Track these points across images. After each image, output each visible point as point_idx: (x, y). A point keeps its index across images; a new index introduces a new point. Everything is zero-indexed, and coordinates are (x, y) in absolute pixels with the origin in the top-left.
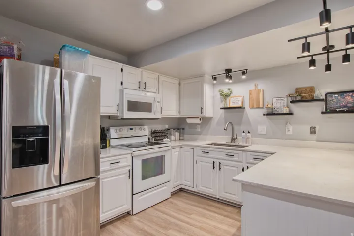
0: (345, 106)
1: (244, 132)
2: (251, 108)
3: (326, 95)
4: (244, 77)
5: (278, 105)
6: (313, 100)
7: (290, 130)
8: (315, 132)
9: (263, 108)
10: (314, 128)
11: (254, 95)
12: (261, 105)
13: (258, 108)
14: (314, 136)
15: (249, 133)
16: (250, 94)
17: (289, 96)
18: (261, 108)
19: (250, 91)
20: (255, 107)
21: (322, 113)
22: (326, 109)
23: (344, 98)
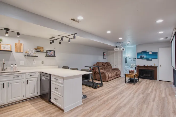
0: (51, 55)
1: (12, 65)
2: (16, 52)
3: (47, 51)
4: (18, 36)
5: (31, 52)
6: (43, 52)
7: (35, 63)
8: (43, 63)
9: (23, 53)
10: (43, 62)
11: (18, 46)
12: (22, 51)
13: (20, 52)
14: (43, 65)
15: (16, 65)
16: (16, 45)
17: (35, 49)
18: (22, 53)
19: (16, 43)
20: (18, 51)
21: (45, 57)
22: (47, 55)
23: (51, 52)
